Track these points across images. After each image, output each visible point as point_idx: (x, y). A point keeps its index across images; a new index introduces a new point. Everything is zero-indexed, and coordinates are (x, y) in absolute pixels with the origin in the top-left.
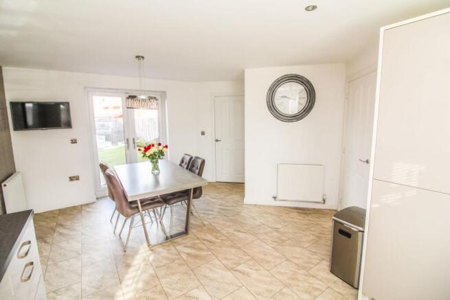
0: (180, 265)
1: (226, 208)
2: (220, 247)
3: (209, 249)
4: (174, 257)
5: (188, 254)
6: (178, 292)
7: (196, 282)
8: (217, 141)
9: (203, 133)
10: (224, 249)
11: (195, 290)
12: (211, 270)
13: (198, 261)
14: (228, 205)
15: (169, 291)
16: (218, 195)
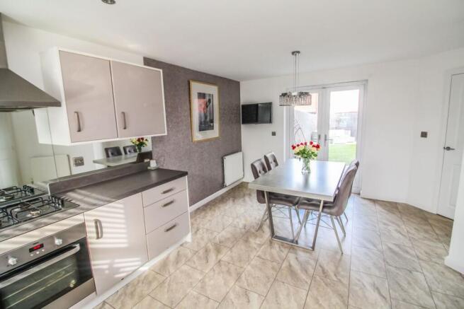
0: (273, 268)
1: (401, 252)
2: (326, 285)
3: (313, 277)
4: (278, 258)
5: (290, 266)
6: (246, 284)
7: (265, 291)
8: (448, 149)
9: (424, 135)
10: (329, 290)
11: (256, 295)
12: (288, 295)
13: (289, 279)
14: (412, 252)
15: (243, 278)
16: (413, 231)
